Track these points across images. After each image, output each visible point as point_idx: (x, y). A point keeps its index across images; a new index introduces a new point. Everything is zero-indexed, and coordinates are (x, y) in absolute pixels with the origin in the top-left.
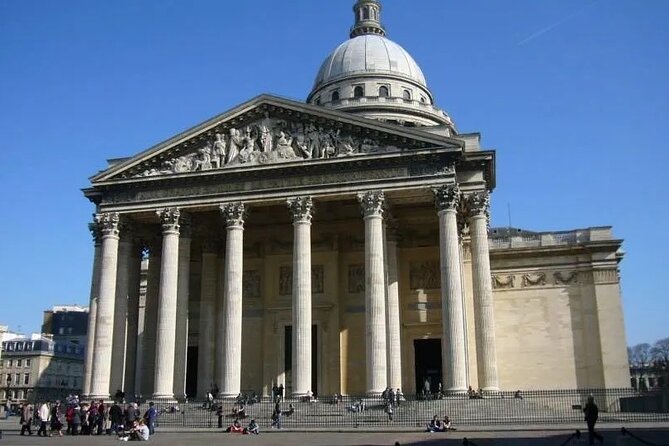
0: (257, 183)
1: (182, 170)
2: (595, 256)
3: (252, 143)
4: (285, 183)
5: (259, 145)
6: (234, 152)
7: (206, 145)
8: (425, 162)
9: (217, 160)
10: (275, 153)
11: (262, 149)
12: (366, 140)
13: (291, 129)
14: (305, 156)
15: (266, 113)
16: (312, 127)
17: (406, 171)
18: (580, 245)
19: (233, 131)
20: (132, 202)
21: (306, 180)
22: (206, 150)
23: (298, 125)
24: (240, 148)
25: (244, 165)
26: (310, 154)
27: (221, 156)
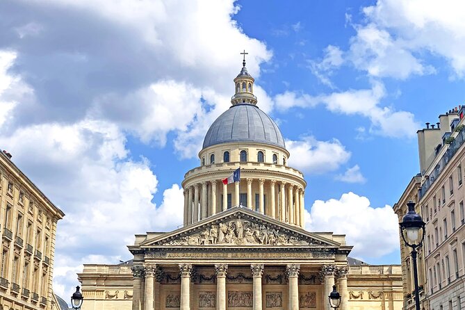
0: (234, 254)
1: (193, 243)
2: (394, 283)
3: (232, 232)
4: (250, 256)
5: (236, 234)
6: (222, 237)
7: (205, 230)
8: (320, 251)
9: (212, 239)
10: (245, 239)
11: (237, 236)
12: (292, 237)
13: (251, 226)
14: (260, 242)
15: (240, 217)
16: (264, 227)
17: (311, 254)
18: (386, 275)
19: (221, 224)
20: (163, 257)
21: (260, 255)
22: (206, 233)
23: (256, 225)
24: (225, 234)
25: (227, 244)
26: (262, 241)
27: (214, 237)
